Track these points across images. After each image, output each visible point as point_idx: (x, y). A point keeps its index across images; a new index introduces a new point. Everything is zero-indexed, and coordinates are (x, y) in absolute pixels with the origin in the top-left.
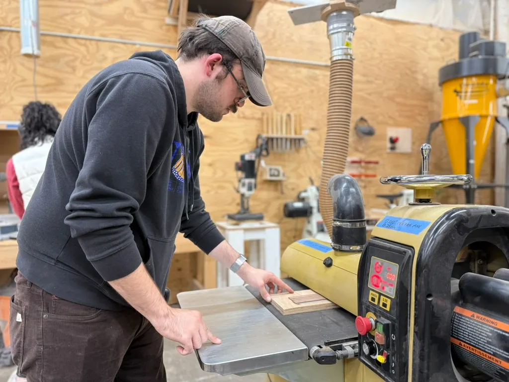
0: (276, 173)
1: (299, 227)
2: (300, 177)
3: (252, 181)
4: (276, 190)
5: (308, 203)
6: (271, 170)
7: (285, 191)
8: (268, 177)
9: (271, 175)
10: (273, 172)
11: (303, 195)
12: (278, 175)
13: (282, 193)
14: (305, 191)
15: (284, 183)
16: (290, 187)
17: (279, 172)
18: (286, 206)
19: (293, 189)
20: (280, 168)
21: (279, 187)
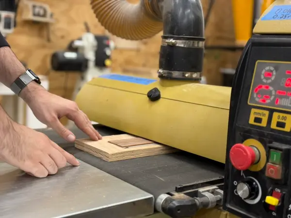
0: (42, 12)
1: (69, 85)
2: (72, 22)
3: (11, 15)
4: (40, 35)
5: (83, 55)
6: (34, 7)
7: (52, 37)
8: (30, 16)
9: (34, 15)
10: (37, 10)
11: (77, 43)
12: (44, 16)
13: (49, 40)
14: (80, 39)
15: (52, 28)
16: (59, 34)
17: (45, 11)
18: (55, 57)
19: (63, 37)
20: (47, 7)
21: (45, 33)
